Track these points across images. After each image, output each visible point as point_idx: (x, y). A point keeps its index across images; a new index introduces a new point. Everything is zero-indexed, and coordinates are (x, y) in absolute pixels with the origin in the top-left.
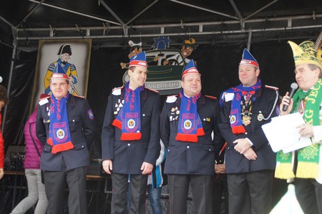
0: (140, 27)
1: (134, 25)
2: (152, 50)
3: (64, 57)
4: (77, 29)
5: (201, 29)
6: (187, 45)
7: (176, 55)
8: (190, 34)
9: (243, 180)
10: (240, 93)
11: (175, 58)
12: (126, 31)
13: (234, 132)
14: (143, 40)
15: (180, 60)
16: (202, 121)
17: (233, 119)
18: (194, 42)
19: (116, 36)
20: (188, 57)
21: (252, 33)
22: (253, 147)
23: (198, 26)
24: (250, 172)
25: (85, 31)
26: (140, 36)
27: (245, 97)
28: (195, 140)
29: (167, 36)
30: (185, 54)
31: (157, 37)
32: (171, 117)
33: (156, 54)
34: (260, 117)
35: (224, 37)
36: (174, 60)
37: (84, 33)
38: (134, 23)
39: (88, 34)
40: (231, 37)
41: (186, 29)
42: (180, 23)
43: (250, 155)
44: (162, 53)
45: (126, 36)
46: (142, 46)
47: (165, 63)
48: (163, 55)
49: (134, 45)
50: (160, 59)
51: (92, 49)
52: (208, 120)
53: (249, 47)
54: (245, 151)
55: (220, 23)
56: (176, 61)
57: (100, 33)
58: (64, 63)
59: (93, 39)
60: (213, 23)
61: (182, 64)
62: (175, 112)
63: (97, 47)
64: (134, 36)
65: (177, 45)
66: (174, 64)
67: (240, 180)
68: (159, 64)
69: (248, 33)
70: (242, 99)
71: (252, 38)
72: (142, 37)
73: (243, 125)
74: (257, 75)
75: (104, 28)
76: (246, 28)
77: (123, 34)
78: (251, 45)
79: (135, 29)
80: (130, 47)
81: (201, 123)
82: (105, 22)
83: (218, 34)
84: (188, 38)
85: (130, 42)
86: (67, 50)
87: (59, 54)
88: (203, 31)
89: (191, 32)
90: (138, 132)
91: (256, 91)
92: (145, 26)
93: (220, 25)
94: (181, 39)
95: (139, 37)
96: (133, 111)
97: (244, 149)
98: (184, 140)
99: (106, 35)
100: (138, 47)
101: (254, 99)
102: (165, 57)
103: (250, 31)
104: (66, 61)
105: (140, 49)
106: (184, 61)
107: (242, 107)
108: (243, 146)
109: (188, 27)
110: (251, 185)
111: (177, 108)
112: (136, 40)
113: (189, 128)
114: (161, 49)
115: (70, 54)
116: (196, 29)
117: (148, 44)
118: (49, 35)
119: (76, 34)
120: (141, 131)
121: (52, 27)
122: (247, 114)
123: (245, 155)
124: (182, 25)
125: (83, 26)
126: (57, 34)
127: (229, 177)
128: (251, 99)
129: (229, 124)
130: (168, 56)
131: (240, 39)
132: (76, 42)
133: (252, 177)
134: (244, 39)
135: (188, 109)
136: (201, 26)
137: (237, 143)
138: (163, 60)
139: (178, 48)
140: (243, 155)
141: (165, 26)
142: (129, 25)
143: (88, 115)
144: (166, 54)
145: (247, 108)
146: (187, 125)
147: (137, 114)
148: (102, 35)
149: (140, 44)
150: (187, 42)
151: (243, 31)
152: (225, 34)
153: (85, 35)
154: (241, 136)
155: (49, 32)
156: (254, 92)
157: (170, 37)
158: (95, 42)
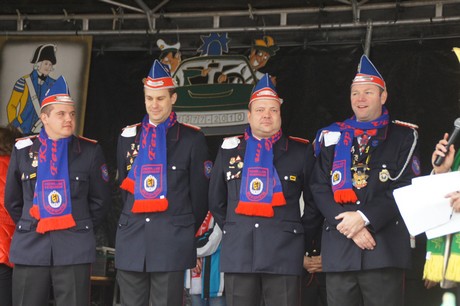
0: (178, 15)
1: (167, 11)
2: (198, 57)
3: (43, 67)
4: (66, 17)
5: (284, 20)
6: (259, 49)
7: (240, 67)
8: (265, 29)
9: (353, 284)
10: (351, 132)
11: (237, 70)
12: (152, 23)
13: (337, 199)
14: (183, 38)
15: (247, 74)
16: (282, 180)
17: (337, 178)
18: (271, 42)
19: (136, 32)
20: (261, 70)
21: (374, 27)
22: (369, 228)
23: (279, 16)
24: (363, 271)
25: (80, 22)
26: (178, 31)
27: (359, 140)
28: (270, 213)
29: (225, 33)
30: (256, 64)
31: (208, 34)
32: (229, 174)
33: (205, 64)
34: (384, 175)
35: (324, 34)
36: (236, 75)
37: (78, 26)
38: (166, 9)
39: (86, 26)
40: (336, 34)
41: (258, 21)
42: (247, 9)
43: (364, 240)
44: (216, 61)
45: (153, 31)
46: (180, 50)
47: (221, 80)
48: (217, 65)
49: (167, 47)
50: (212, 73)
51: (93, 53)
52: (293, 178)
53: (367, 51)
54: (355, 234)
55: (317, 10)
56: (240, 76)
57: (108, 25)
58: (43, 78)
59: (94, 36)
60: (306, 10)
61: (250, 82)
62: (236, 164)
63: (102, 51)
64: (166, 31)
65: (242, 48)
66: (236, 82)
67: (348, 285)
68: (211, 81)
69: (365, 29)
70: (355, 142)
71: (373, 36)
72: (181, 34)
73: (354, 188)
74: (383, 102)
75: (115, 17)
76: (362, 19)
77: (147, 27)
78: (371, 48)
79: (169, 19)
80: (160, 51)
81: (280, 183)
82: (116, 7)
83: (314, 30)
84: (260, 35)
85: (160, 43)
86: (48, 55)
87: (34, 61)
88: (288, 24)
89: (267, 25)
90: (162, 197)
91: (379, 130)
92: (185, 15)
93: (316, 13)
94: (249, 39)
95: (175, 34)
96: (153, 162)
97: (353, 230)
98: (250, 214)
99: (117, 29)
100: (174, 52)
101: (375, 143)
102: (220, 70)
103: (370, 24)
104: (46, 73)
105: (178, 55)
106: (253, 76)
107: (352, 157)
108: (353, 223)
109: (261, 16)
110: (366, 294)
111: (238, 158)
112: (170, 39)
113: (258, 192)
114: (214, 54)
115: (54, 62)
116: (276, 20)
117: (191, 47)
118: (15, 29)
119: (63, 26)
120: (167, 197)
121: (22, 14)
122: (361, 169)
123: (356, 241)
124: (250, 13)
125: (77, 13)
126: (29, 26)
127: (328, 278)
128: (370, 143)
129: (330, 185)
130: (226, 68)
131: (352, 38)
132: (65, 41)
133: (367, 281)
134: (358, 38)
135: (257, 160)
136: (284, 15)
137: (341, 219)
138: (217, 75)
139: (244, 54)
140: (351, 240)
141: (221, 14)
142: (157, 12)
143: (101, 172)
144: (223, 63)
145: (362, 160)
146: (256, 187)
147: (161, 166)
148: (111, 29)
149: (177, 46)
150: (260, 43)
151: (357, 24)
152: (325, 30)
153: (80, 29)
154: (350, 207)
155: (16, 22)
156: (374, 132)
157: (230, 33)
158: (97, 42)
